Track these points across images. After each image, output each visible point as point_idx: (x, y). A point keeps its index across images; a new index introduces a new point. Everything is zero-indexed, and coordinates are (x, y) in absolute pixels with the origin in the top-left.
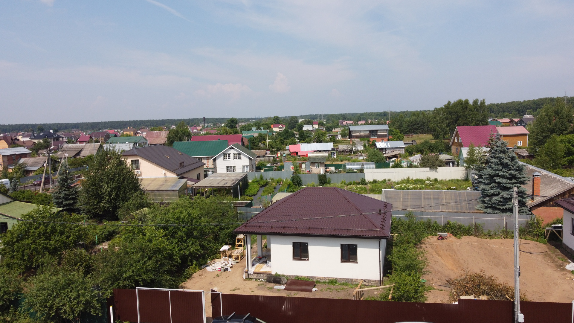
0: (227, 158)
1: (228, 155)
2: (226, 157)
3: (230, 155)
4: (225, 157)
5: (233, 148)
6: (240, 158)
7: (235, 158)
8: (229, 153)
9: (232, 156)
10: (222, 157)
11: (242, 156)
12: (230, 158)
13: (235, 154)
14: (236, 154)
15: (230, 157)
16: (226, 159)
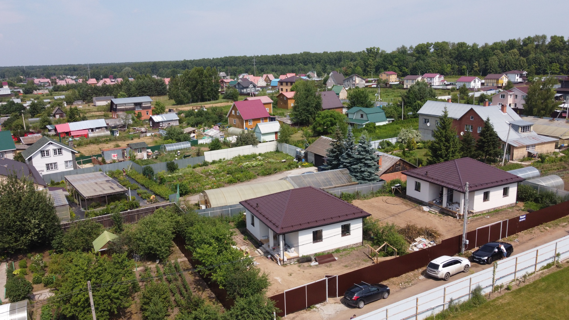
0: (46, 154)
1: (46, 151)
2: (44, 154)
3: (48, 151)
4: (42, 154)
5: (52, 144)
6: (61, 153)
7: (55, 154)
8: (47, 149)
9: (52, 152)
10: (40, 155)
11: (63, 151)
12: (49, 155)
13: (54, 150)
14: (56, 150)
15: (48, 153)
16: (45, 156)
